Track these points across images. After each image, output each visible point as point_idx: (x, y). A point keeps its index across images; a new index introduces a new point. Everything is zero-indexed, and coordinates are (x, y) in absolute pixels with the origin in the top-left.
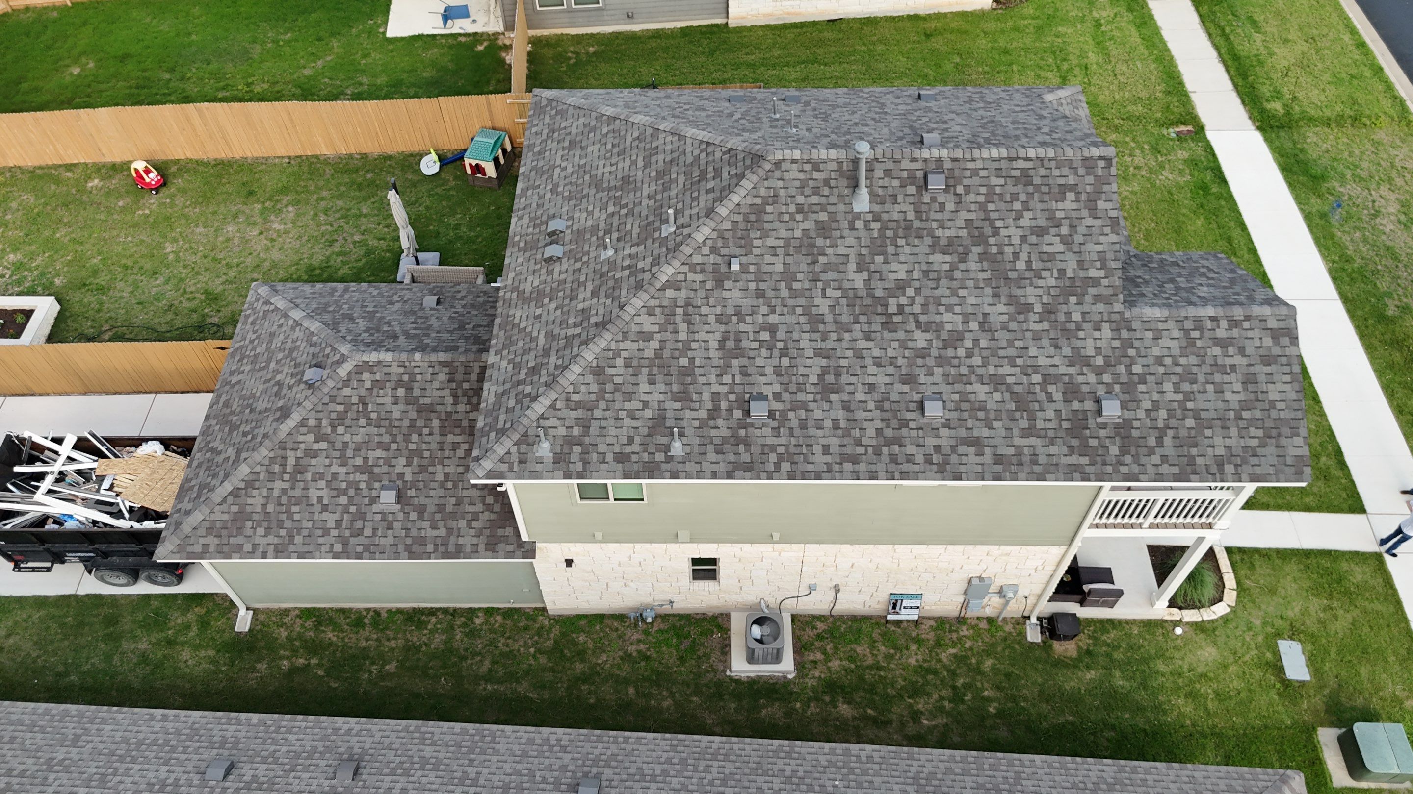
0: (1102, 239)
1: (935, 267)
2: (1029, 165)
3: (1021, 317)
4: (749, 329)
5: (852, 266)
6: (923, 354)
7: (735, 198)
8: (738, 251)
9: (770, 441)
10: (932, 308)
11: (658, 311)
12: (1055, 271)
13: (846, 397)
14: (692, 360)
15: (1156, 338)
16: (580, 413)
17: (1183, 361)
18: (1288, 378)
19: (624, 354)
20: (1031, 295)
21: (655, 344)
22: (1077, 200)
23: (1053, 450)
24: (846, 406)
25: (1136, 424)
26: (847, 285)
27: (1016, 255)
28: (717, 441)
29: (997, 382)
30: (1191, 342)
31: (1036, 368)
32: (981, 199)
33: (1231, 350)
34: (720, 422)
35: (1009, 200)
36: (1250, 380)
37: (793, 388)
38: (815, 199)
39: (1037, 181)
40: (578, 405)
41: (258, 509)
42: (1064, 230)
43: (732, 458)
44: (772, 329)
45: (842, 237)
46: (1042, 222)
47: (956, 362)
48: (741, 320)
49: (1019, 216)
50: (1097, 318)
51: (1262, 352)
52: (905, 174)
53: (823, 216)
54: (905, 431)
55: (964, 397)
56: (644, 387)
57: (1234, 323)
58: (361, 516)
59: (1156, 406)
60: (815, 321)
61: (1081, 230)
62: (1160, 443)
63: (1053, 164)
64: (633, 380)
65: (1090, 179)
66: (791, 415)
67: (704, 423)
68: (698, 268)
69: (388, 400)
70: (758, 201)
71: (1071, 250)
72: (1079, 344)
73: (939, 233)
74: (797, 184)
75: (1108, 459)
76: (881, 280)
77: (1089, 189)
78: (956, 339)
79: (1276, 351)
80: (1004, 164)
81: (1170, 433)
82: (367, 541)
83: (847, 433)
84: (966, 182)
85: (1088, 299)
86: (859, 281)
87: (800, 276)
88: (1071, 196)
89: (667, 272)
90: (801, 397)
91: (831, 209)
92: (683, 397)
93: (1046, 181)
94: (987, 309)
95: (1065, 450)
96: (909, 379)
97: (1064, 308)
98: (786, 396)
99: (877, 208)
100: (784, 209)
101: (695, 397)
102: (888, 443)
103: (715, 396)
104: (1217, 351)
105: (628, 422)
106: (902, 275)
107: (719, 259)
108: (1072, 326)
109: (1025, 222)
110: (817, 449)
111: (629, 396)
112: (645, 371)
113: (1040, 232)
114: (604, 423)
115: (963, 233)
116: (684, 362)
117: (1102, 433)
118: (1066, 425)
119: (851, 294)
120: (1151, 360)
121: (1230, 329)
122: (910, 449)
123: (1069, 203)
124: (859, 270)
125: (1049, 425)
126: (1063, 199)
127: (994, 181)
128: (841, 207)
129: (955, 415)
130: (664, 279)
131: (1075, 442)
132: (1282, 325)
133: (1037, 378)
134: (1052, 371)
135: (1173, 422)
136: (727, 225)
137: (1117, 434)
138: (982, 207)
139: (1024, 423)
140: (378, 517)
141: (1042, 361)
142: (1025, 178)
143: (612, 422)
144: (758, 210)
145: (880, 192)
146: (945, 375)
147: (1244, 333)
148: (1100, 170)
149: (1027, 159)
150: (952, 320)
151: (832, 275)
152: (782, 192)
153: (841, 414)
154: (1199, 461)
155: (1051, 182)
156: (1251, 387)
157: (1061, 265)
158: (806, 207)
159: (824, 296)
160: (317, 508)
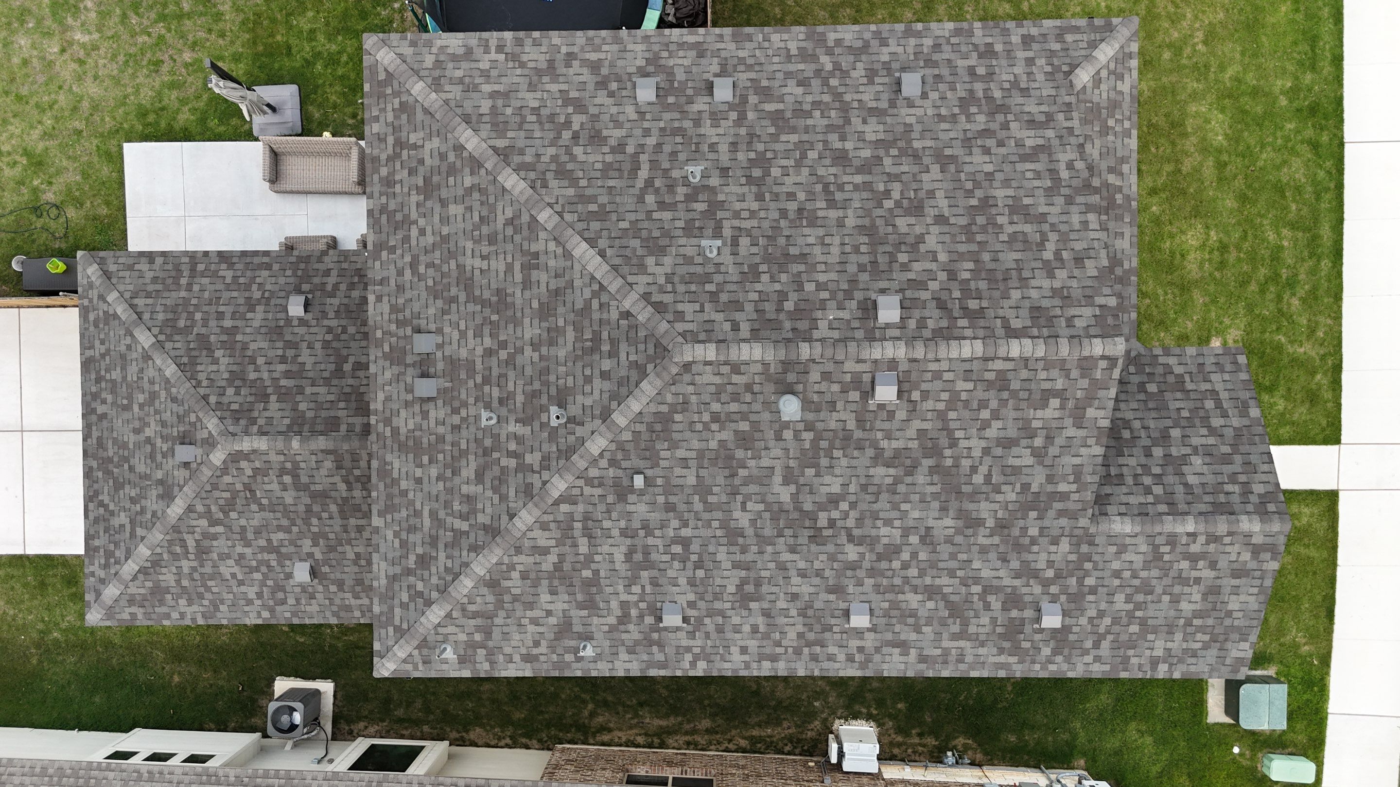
0: (1083, 451)
1: (876, 481)
2: (1009, 365)
3: (970, 532)
4: (659, 542)
5: (778, 479)
6: (854, 566)
7: (635, 405)
8: (642, 464)
9: (685, 643)
10: (868, 522)
11: (552, 526)
12: (1018, 486)
13: (766, 605)
14: (596, 572)
15: (1119, 553)
16: (479, 621)
17: (1144, 574)
18: (1255, 590)
19: (519, 568)
20: (985, 510)
21: (553, 558)
22: (1062, 407)
23: (982, 651)
24: (766, 614)
25: (1075, 629)
26: (770, 498)
27: (974, 469)
28: (630, 644)
29: (932, 592)
30: (1157, 556)
31: (977, 580)
32: (941, 406)
33: (1201, 564)
34: (631, 627)
35: (975, 406)
36: (1213, 591)
37: (709, 597)
38: (734, 407)
39: (1015, 385)
40: (475, 615)
42: (1038, 442)
43: (645, 657)
44: (686, 543)
45: (766, 448)
46: (1012, 433)
47: (890, 573)
48: (649, 533)
49: (985, 425)
50: (1055, 532)
51: (1235, 566)
52: (848, 378)
53: (744, 426)
54: (827, 635)
55: (895, 605)
56: (545, 597)
57: (1213, 538)
58: (279, 588)
59: (1101, 614)
60: (733, 535)
61: (1059, 441)
62: (1097, 645)
63: (1041, 364)
64: (532, 590)
65: (1084, 383)
66: (707, 621)
67: (612, 629)
68: (596, 482)
70: (664, 409)
71: (1041, 463)
72: (1031, 557)
73: (884, 444)
74: (713, 389)
75: (1038, 658)
76: (811, 493)
77: (1079, 394)
78: (893, 551)
79: (1252, 565)
80: (976, 366)
81: (1110, 637)
82: (293, 609)
83: (766, 636)
84: (924, 386)
85: (1051, 513)
86: (785, 494)
87: (715, 489)
88: (1055, 403)
89: (559, 486)
90: (718, 605)
91: (753, 417)
92: (590, 605)
93: (1026, 385)
94: (931, 523)
95: (995, 651)
96: (838, 590)
97: (1021, 523)
98: (701, 604)
99: (810, 416)
100: (696, 417)
101: (602, 605)
102: (809, 644)
103: (624, 605)
104: (1185, 565)
105: (531, 628)
106: (836, 489)
107: (620, 473)
108: (1027, 541)
109: (992, 433)
110: (735, 650)
111: (531, 606)
112: (545, 583)
113: (1008, 443)
114: (506, 629)
115: (914, 445)
116: (587, 573)
117: (1038, 637)
118: (999, 630)
119: (776, 507)
120: (1107, 574)
121: (1208, 543)
122: (832, 649)
123: (1052, 410)
124: (786, 482)
125: (981, 630)
126: (1044, 405)
127: (961, 385)
128: (766, 416)
129: (883, 621)
130: (556, 494)
131: (1006, 645)
132: (1269, 540)
133: (977, 589)
134: (995, 582)
135: (1116, 629)
136: (627, 436)
137: (1052, 638)
138: (942, 416)
139: (956, 628)
140: (298, 590)
141: (985, 573)
142: (1002, 382)
143: (515, 628)
144: (665, 419)
145: (816, 398)
146: (877, 586)
147: (1221, 548)
148: (1099, 372)
149: (1007, 359)
150: (888, 534)
151: (753, 488)
152: (694, 399)
153: (760, 621)
154: (1134, 661)
155: (1033, 386)
156: (1211, 598)
157: (1025, 479)
158: (723, 415)
159: (744, 509)
160: (233, 583)
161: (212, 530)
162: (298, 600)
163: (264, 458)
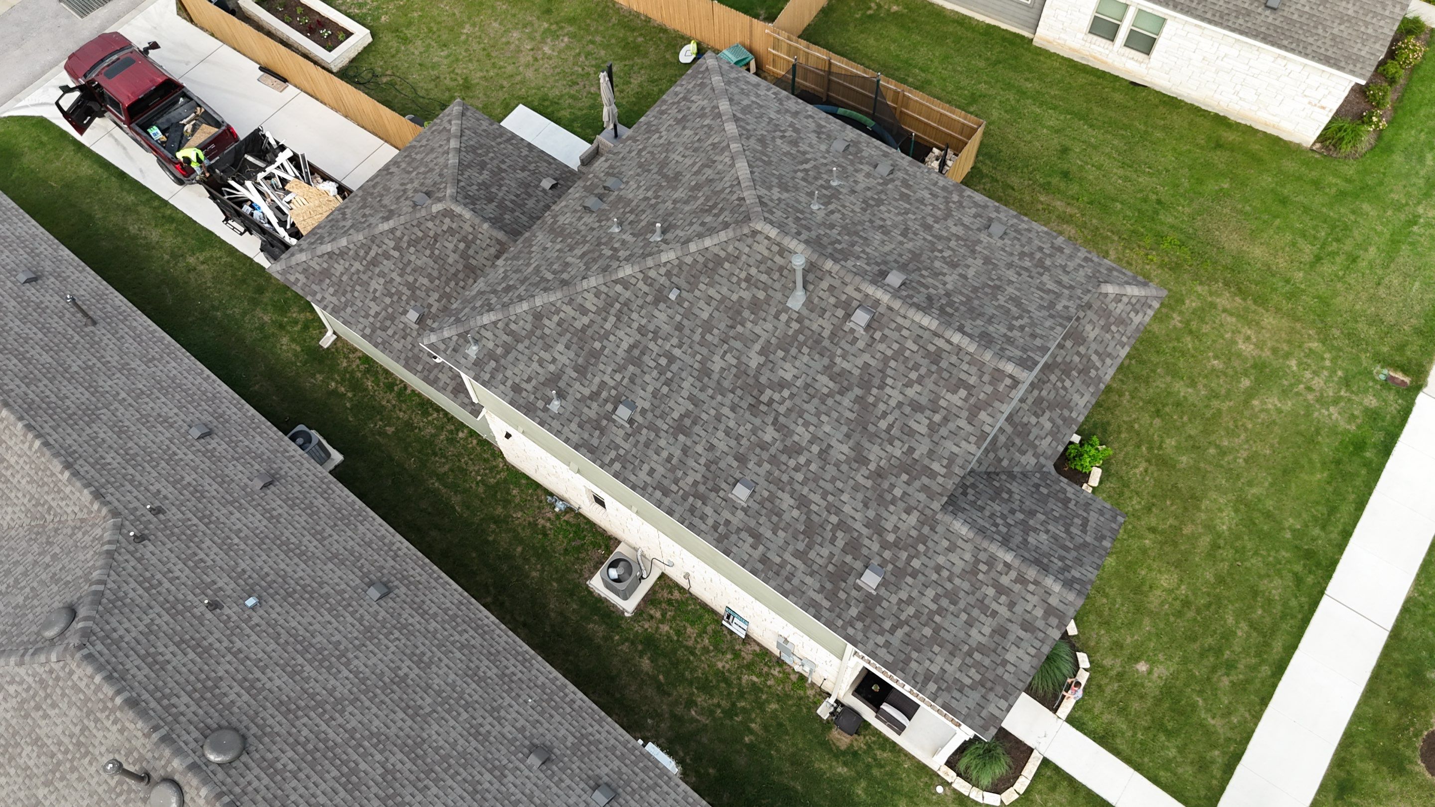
0: (964, 444)
1: (817, 385)
2: (947, 347)
3: (855, 465)
4: (656, 349)
5: (757, 347)
6: (764, 446)
7: (708, 242)
8: (684, 285)
9: (619, 441)
10: (794, 415)
11: (603, 296)
12: (907, 446)
13: (689, 443)
14: (604, 347)
15: (948, 550)
16: (508, 339)
17: (957, 581)
18: (1033, 651)
19: (562, 315)
20: (874, 453)
21: (586, 320)
22: (965, 400)
23: (809, 580)
24: (685, 450)
25: (885, 604)
26: (744, 359)
27: (885, 415)
28: (584, 418)
29: (803, 503)
30: (975, 571)
31: (838, 511)
32: (889, 353)
33: (1003, 598)
34: (595, 405)
35: (910, 366)
36: (1001, 632)
37: (658, 412)
38: (764, 278)
39: (944, 364)
40: (511, 333)
41: (338, 274)
42: (937, 418)
43: (586, 436)
44: (671, 359)
45: (764, 320)
46: (923, 400)
47: (784, 468)
48: (654, 339)
49: (910, 384)
50: (913, 503)
51: (1027, 617)
52: (844, 298)
53: (761, 295)
54: (713, 495)
55: (772, 498)
56: (560, 347)
57: (1021, 580)
58: (392, 318)
59: (910, 601)
60: (705, 372)
61: (951, 426)
62: (892, 631)
63: (967, 358)
64: (556, 336)
65: (989, 389)
66: (644, 431)
67: (583, 399)
68: (649, 281)
69: (451, 246)
70: (723, 254)
71: (930, 436)
72: (885, 514)
73: (838, 360)
74: (759, 257)
75: (844, 615)
76: (771, 370)
77: (982, 396)
78: (795, 450)
79: (1040, 624)
80: (926, 335)
81: (906, 629)
82: (386, 338)
83: (673, 470)
84: (887, 332)
85: (917, 484)
86: (754, 360)
87: (715, 331)
88: (963, 393)
89: (627, 271)
90: (659, 423)
91: (770, 292)
92: (582, 371)
93: (951, 368)
94: (834, 442)
95: (817, 586)
96: (742, 459)
97: (893, 479)
98: (649, 415)
99: (805, 312)
100: (737, 272)
101: (589, 376)
102: (696, 496)
103: (603, 384)
104: (991, 592)
105: (535, 366)
106: (788, 376)
107: (667, 284)
108: (889, 497)
109: (910, 392)
110: (646, 467)
111: (547, 348)
112: (568, 335)
113: (917, 407)
114: (520, 356)
115: (857, 372)
116: (597, 345)
117: (854, 593)
118: (831, 568)
119: (743, 367)
120: (931, 564)
121: (1015, 581)
122: (708, 510)
123: (957, 399)
124: (761, 353)
125: (819, 560)
126: (954, 392)
127: (910, 344)
128: (779, 296)
129: (756, 506)
130: (621, 274)
131: (829, 586)
132: (1061, 607)
133: (834, 519)
134: (850, 521)
135: (914, 623)
136: (689, 260)
137: (864, 601)
138: (886, 360)
139: (801, 546)
140: (401, 326)
141: (847, 509)
142: (936, 357)
143: (526, 358)
144: (718, 262)
145: (816, 300)
146: (769, 473)
147: (1024, 593)
148: (1003, 386)
149: (949, 342)
150: (801, 434)
151: (738, 345)
152: (744, 258)
153: (678, 453)
154: (914, 665)
155: (955, 372)
156: (997, 638)
157: (914, 444)
158: (753, 280)
159: (723, 358)
160: (371, 296)
161: (392, 252)
162: (395, 333)
163: (461, 224)
